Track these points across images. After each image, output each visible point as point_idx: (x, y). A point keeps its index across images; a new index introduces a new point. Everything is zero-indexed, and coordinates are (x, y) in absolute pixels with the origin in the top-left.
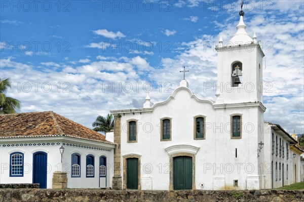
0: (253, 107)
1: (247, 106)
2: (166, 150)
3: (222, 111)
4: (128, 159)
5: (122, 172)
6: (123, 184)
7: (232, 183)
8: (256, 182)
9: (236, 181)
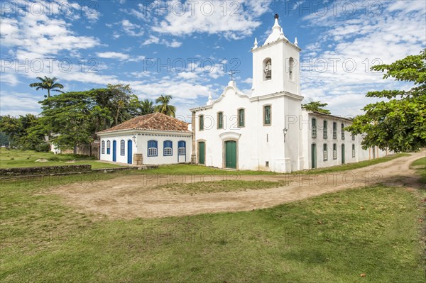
0: (280, 97)
1: (274, 96)
2: (220, 135)
3: (257, 103)
4: (200, 143)
5: (196, 151)
6: (197, 161)
7: (265, 164)
8: (282, 164)
9: (267, 163)
